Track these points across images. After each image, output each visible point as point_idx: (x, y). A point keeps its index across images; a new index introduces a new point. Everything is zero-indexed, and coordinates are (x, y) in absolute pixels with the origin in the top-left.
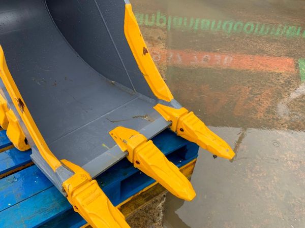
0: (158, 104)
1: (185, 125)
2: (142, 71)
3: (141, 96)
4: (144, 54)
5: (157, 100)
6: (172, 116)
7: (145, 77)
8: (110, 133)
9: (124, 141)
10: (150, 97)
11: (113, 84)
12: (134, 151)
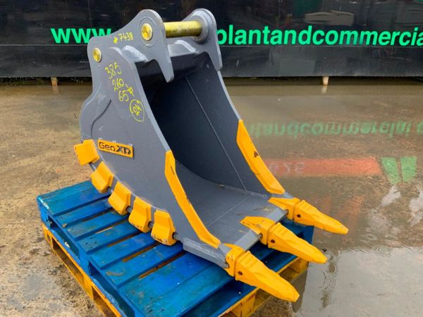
0: (272, 198)
1: (301, 211)
2: (254, 171)
3: (253, 194)
4: (255, 156)
5: (269, 195)
6: (288, 205)
7: (257, 176)
8: (241, 222)
9: (257, 225)
10: (262, 194)
11: (222, 187)
12: (268, 233)
